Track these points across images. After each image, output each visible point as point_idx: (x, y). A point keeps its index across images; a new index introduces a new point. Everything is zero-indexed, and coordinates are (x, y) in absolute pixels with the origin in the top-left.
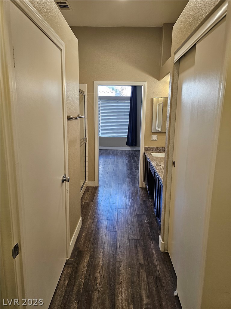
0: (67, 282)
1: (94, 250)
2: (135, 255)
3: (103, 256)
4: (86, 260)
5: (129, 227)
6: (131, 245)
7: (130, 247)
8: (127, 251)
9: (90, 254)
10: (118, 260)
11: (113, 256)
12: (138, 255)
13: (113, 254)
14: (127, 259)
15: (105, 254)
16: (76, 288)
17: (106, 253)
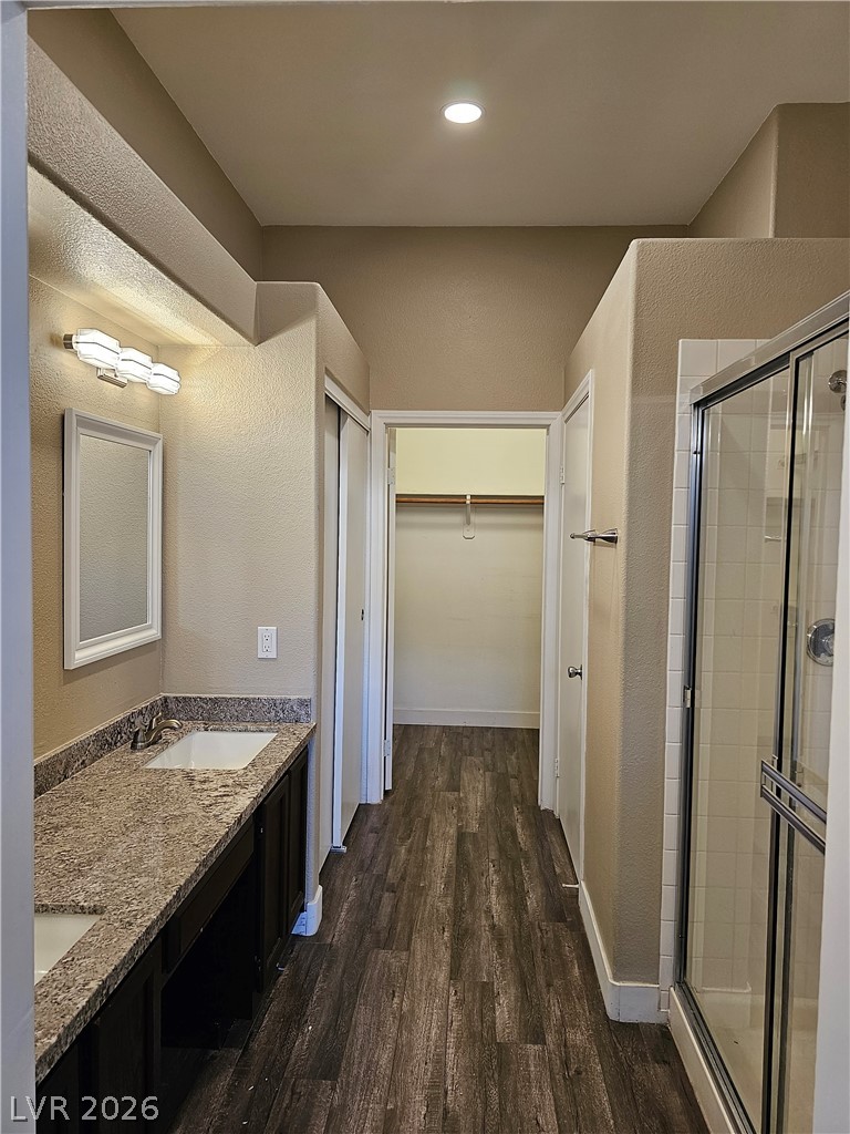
0: (558, 870)
1: (520, 923)
2: (402, 909)
3: (488, 911)
4: (532, 901)
5: (396, 1000)
6: (406, 934)
7: (412, 928)
8: (422, 918)
9: (527, 913)
10: (449, 900)
11: (463, 908)
12: (392, 907)
13: (464, 912)
14: (425, 902)
15: (485, 912)
16: (534, 863)
17: (483, 915)
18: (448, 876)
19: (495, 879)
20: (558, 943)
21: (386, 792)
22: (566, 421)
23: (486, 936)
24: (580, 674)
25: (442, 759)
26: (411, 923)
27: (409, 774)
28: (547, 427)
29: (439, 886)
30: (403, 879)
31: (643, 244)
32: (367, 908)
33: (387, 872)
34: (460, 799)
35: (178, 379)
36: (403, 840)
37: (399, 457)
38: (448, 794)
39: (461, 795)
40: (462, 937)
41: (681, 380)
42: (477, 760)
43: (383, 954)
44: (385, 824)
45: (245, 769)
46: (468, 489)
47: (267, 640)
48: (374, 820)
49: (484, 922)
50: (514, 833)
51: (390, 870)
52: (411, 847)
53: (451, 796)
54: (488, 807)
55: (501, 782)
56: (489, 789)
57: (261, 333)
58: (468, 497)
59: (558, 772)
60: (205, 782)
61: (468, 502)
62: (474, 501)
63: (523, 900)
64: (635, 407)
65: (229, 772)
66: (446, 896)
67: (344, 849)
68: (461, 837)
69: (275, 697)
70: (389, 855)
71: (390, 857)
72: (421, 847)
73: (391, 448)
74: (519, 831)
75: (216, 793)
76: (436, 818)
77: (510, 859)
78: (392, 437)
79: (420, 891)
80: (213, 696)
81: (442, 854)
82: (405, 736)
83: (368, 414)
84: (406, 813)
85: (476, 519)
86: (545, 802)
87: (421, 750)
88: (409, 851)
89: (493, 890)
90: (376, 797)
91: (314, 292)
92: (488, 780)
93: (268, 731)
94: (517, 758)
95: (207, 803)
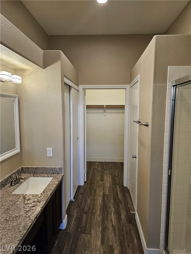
0: (129, 206)
1: (120, 224)
2: (89, 220)
3: (112, 219)
4: (123, 216)
5: (86, 252)
6: (89, 228)
7: (91, 226)
8: (94, 223)
9: (122, 221)
10: (101, 216)
11: (105, 219)
12: (86, 219)
13: (105, 220)
14: (95, 217)
15: (111, 220)
16: (123, 204)
17: (110, 222)
18: (101, 209)
19: (113, 209)
20: (130, 231)
21: (85, 182)
22: (131, 87)
23: (111, 228)
24: (136, 157)
25: (99, 172)
26: (91, 224)
27: (91, 176)
28: (126, 89)
29: (98, 212)
30: (89, 210)
31: (157, 37)
32: (79, 220)
33: (85, 207)
34: (104, 184)
35: (22, 79)
36: (89, 197)
37: (87, 97)
38: (100, 182)
39: (104, 182)
40: (104, 229)
41: (169, 78)
42: (108, 172)
43: (83, 235)
44: (85, 192)
45: (41, 194)
46: (105, 104)
47: (50, 152)
48: (82, 190)
49: (110, 224)
50: (117, 194)
51: (86, 207)
52: (91, 199)
53: (101, 183)
54: (111, 186)
55: (114, 178)
56: (111, 180)
57: (45, 66)
58: (105, 106)
59: (128, 178)
60: (28, 200)
61: (105, 107)
62: (106, 107)
63: (120, 216)
64: (154, 87)
65: (37, 196)
66: (100, 215)
67: (74, 200)
68: (104, 195)
69: (52, 167)
70: (86, 201)
71: (86, 203)
72: (94, 199)
73: (85, 94)
74: (119, 193)
75: (31, 205)
76: (98, 190)
77: (117, 203)
78: (85, 92)
79: (93, 214)
80: (35, 167)
81: (99, 201)
82: (90, 165)
83: (78, 86)
84: (90, 188)
85: (107, 111)
86: (125, 184)
87: (94, 169)
88: (91, 200)
89: (113, 213)
90: (82, 184)
91: (60, 53)
92: (111, 178)
93: (50, 177)
94: (118, 171)
95: (27, 210)
